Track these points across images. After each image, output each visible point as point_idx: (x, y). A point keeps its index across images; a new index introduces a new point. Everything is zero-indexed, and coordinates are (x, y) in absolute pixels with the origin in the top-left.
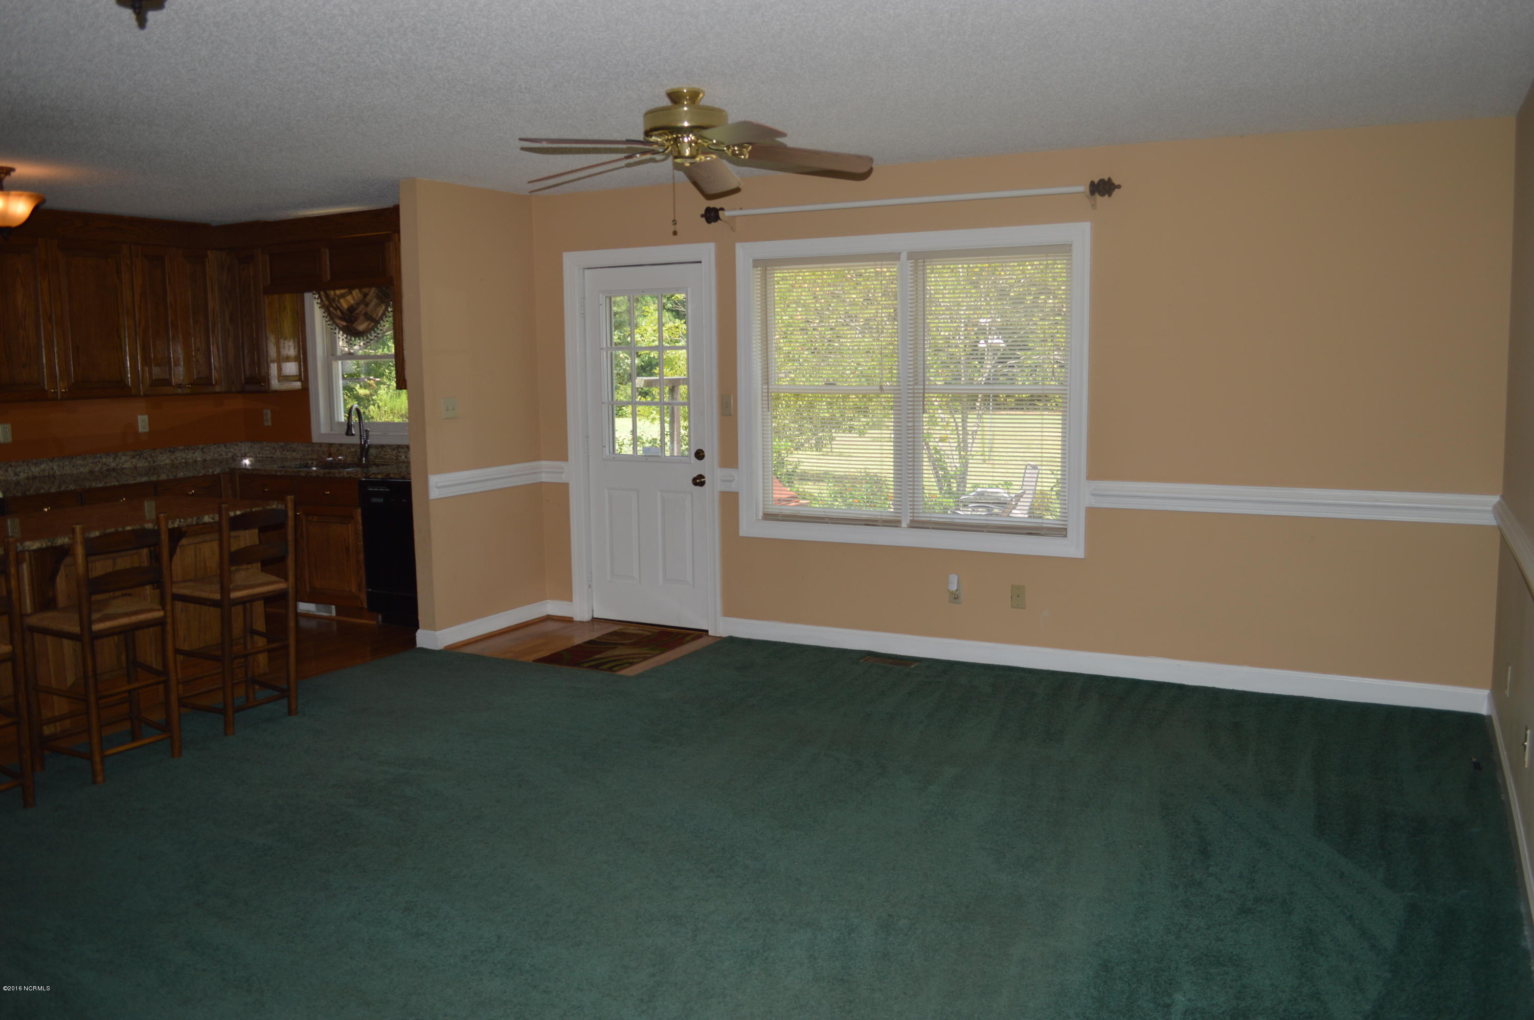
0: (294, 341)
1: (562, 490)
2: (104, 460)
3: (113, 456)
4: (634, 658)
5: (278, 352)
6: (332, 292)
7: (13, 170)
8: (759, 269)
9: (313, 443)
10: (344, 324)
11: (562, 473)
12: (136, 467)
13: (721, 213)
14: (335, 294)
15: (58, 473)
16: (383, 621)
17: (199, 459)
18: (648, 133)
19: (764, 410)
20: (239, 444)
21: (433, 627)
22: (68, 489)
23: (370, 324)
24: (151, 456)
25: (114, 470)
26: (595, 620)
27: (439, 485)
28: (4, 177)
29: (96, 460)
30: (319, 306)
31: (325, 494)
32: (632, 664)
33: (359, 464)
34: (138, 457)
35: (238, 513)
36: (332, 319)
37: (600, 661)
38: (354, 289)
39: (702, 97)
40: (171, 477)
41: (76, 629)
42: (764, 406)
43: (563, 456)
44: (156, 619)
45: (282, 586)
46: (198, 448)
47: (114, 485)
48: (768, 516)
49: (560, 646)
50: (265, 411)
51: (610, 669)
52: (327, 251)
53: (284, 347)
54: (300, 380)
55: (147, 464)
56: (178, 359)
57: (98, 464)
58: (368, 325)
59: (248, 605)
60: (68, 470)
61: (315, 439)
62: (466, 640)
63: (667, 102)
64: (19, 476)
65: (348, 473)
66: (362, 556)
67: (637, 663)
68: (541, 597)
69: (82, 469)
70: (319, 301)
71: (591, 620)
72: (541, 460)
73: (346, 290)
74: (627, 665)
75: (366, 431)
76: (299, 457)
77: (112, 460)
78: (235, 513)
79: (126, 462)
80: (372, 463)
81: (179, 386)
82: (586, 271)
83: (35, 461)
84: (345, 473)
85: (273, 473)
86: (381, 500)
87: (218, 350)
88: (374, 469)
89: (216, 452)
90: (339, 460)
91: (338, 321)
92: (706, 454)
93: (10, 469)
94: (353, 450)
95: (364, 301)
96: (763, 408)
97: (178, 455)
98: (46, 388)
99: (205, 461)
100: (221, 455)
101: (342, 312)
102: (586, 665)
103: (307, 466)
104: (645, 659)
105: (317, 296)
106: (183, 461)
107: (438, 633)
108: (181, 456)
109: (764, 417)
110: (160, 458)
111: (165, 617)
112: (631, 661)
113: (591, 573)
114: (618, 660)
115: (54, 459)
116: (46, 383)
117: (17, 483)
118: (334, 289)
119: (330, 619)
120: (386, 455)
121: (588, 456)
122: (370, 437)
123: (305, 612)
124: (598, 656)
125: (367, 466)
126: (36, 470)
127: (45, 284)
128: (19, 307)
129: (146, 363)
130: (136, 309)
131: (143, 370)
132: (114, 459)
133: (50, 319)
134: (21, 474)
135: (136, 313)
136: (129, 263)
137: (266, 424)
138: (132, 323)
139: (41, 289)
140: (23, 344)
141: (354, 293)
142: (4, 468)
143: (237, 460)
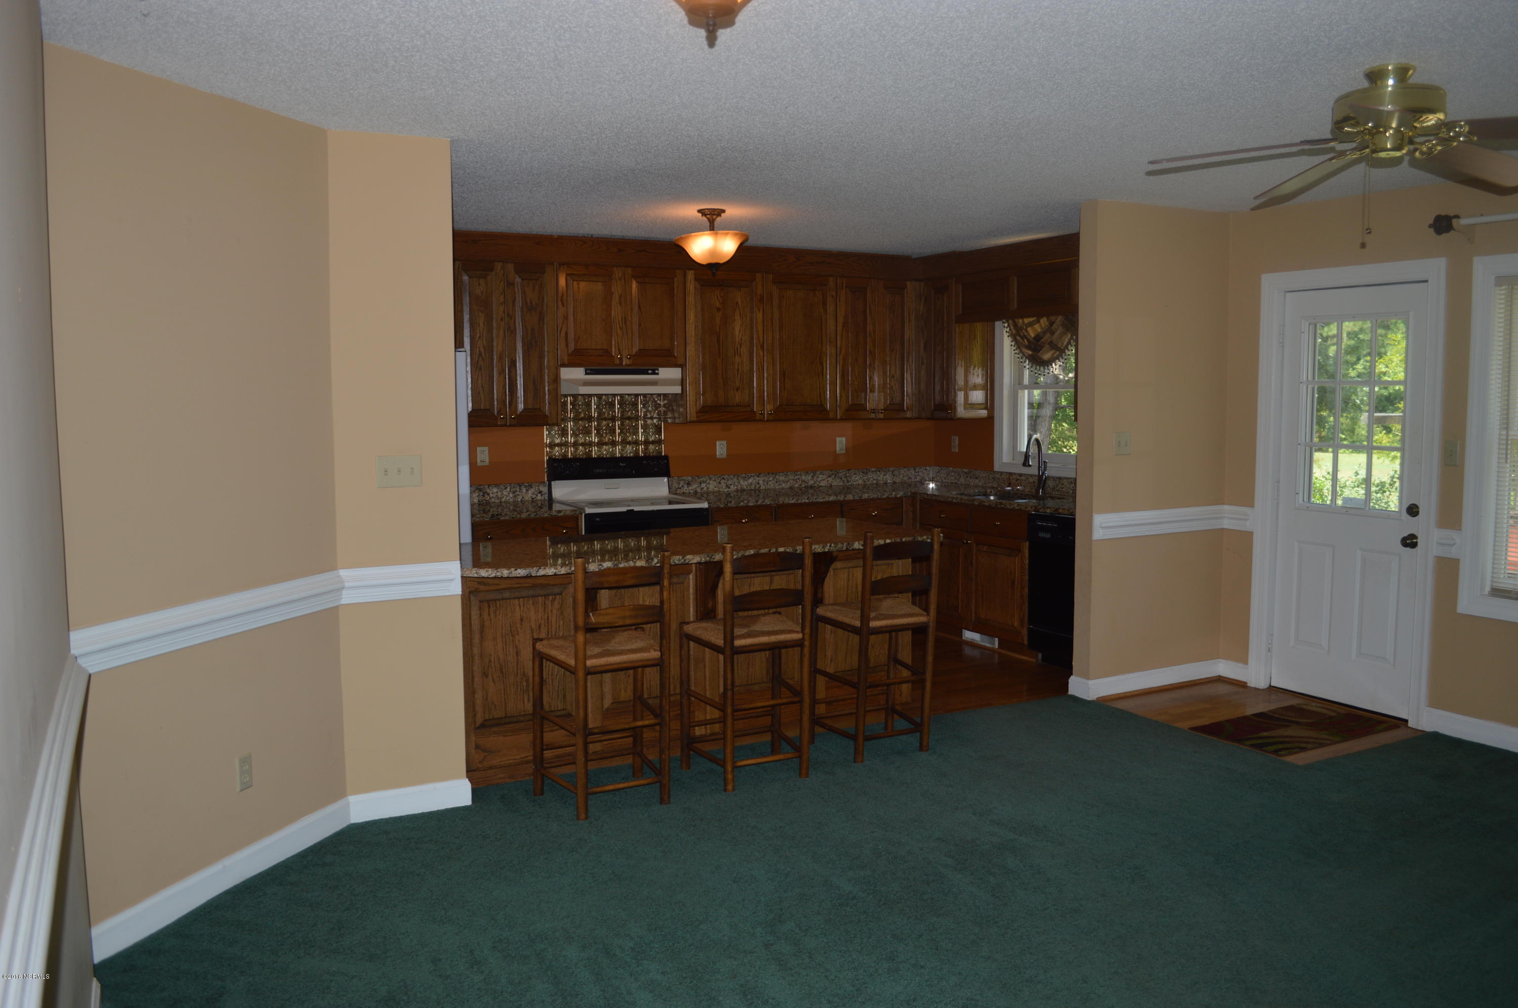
0: (983, 370)
1: (1245, 539)
2: (804, 478)
3: (812, 474)
4: (1307, 743)
5: (966, 381)
6: (1020, 321)
7: (724, 211)
8: (1504, 287)
9: (994, 472)
10: (1030, 353)
11: (1246, 520)
12: (831, 486)
13: (1454, 221)
14: (1023, 322)
15: (763, 487)
16: (1043, 659)
17: (889, 481)
18: (1339, 124)
19: (1501, 461)
20: (928, 468)
21: (1087, 676)
22: (764, 503)
23: (1055, 353)
24: (846, 477)
25: (811, 487)
26: (1272, 689)
27: (1104, 525)
28: (715, 219)
29: (797, 477)
30: (1008, 334)
31: (995, 524)
32: (1303, 749)
33: (1035, 496)
34: (833, 477)
35: (888, 541)
36: (1019, 347)
37: (1266, 741)
38: (1042, 317)
39: (1412, 74)
40: (857, 498)
41: (720, 642)
42: (1501, 456)
43: (1247, 499)
44: (794, 640)
45: (923, 619)
46: (889, 471)
47: (805, 503)
48: (1498, 592)
49: (1225, 714)
50: (953, 438)
51: (1276, 752)
52: (1016, 278)
53: (973, 374)
54: (986, 408)
55: (841, 484)
56: (873, 386)
57: (798, 481)
58: (1053, 355)
59: (894, 634)
60: (771, 485)
61: (997, 467)
62: (1122, 693)
63: (1366, 84)
64: (729, 488)
65: (1019, 504)
66: (1026, 591)
67: (1311, 749)
68: (1213, 655)
69: (783, 485)
70: (1008, 330)
71: (1268, 688)
72: (1223, 504)
73: (1034, 319)
74: (1298, 750)
75: (1045, 462)
76: (981, 484)
77: (810, 477)
78: (885, 541)
79: (823, 480)
80: (1048, 495)
81: (873, 411)
82: (1288, 295)
83: (744, 475)
84: (1016, 505)
85: (949, 500)
86: (1048, 536)
87: (912, 377)
88: (1050, 503)
89: (906, 475)
90: (1018, 489)
91: (1025, 350)
92: (1421, 510)
93: (723, 481)
94: (1031, 480)
95: (1050, 330)
96: (1499, 458)
97: (869, 477)
98: (755, 410)
99: (894, 483)
100: (910, 478)
101: (1028, 340)
102: (1249, 743)
103: (986, 495)
104: (1322, 745)
105: (1006, 325)
106: (875, 482)
107: (1091, 682)
108: (873, 477)
109: (1501, 470)
110: (853, 478)
111: (803, 639)
112: (1304, 745)
113: (1272, 635)
114: (1288, 742)
115: (760, 474)
116: (755, 406)
117: (728, 495)
118: (1022, 317)
119: (992, 650)
120: (1063, 488)
121: (1278, 503)
122: (1047, 468)
123: (970, 640)
124: (1265, 734)
125: (1042, 498)
126: (744, 484)
127: (760, 315)
128: (737, 336)
129: (844, 389)
130: (838, 337)
131: (841, 396)
132: (813, 477)
133: (762, 347)
134: (732, 486)
135: (838, 341)
136: (834, 294)
137: (953, 450)
138: (833, 351)
139: (756, 319)
140: (738, 370)
141: (1042, 321)
142: (718, 481)
143: (923, 484)
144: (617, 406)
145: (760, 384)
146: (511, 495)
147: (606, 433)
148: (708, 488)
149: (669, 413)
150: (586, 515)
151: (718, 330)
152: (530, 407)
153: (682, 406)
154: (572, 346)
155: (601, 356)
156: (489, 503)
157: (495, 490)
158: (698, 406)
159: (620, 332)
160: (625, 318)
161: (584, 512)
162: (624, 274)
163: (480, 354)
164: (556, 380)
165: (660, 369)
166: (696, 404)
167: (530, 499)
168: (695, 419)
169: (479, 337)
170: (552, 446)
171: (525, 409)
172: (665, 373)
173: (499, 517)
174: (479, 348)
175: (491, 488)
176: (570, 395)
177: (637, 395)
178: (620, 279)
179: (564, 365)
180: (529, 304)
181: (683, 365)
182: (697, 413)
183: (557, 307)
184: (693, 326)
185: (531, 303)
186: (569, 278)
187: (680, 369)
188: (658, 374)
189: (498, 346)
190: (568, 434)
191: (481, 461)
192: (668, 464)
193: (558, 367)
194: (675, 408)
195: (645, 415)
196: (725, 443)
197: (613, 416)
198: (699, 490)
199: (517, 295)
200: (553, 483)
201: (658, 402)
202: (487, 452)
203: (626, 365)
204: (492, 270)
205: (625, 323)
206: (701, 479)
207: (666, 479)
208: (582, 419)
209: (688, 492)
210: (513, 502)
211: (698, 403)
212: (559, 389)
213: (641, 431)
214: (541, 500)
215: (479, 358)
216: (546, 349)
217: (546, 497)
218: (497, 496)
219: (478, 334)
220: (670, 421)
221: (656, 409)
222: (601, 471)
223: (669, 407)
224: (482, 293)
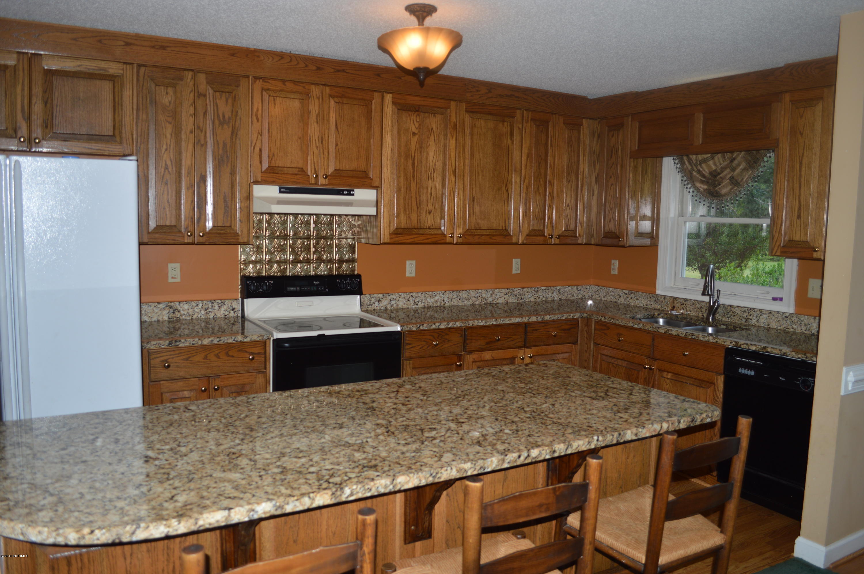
0: (650, 201)
2: (484, 295)
3: (491, 292)
5: (637, 211)
6: (694, 157)
7: (435, 9)
10: (705, 187)
12: (507, 303)
14: (697, 159)
15: (447, 304)
22: (455, 326)
24: (520, 294)
25: (490, 304)
28: (425, 17)
30: (677, 170)
31: (684, 354)
34: (509, 294)
38: (718, 154)
47: (492, 324)
50: (613, 261)
52: (702, 115)
53: (642, 207)
54: (651, 237)
55: (516, 301)
56: (551, 213)
57: (478, 296)
60: (455, 301)
64: (417, 305)
69: (466, 302)
70: (678, 165)
73: (709, 155)
77: (489, 295)
79: (501, 297)
81: (550, 236)
83: (431, 293)
84: (711, 338)
85: (618, 321)
87: (584, 207)
89: (569, 292)
91: (698, 185)
93: (411, 299)
95: (729, 166)
97: (540, 294)
98: (445, 233)
99: (560, 300)
100: (573, 296)
101: (703, 176)
105: (676, 161)
106: (544, 299)
110: (526, 296)
115: (445, 291)
116: (445, 229)
117: (416, 311)
120: (736, 318)
126: (431, 301)
127: (453, 142)
128: (431, 161)
129: (526, 215)
130: (523, 168)
131: (523, 221)
132: (492, 294)
133: (454, 172)
134: (420, 303)
135: (523, 171)
136: (520, 126)
137: (613, 272)
138: (518, 180)
139: (449, 146)
140: (431, 194)
141: (716, 158)
142: (407, 298)
143: (584, 301)
144: (312, 226)
145: (451, 209)
146: (203, 312)
147: (301, 251)
148: (397, 305)
149: (362, 233)
150: (274, 340)
151: (413, 155)
152: (220, 224)
153: (376, 227)
154: (265, 166)
155: (296, 174)
156: (180, 320)
157: (186, 307)
158: (392, 228)
159: (316, 151)
160: (322, 138)
161: (273, 336)
162: (322, 93)
163: (166, 168)
164: (249, 197)
165: (356, 190)
166: (390, 226)
167: (223, 316)
168: (388, 241)
169: (166, 150)
170: (246, 263)
171: (214, 226)
172: (360, 194)
173: (178, 343)
174: (165, 161)
175: (181, 305)
176: (266, 213)
177: (332, 215)
178: (318, 98)
179: (257, 182)
180: (221, 118)
181: (378, 187)
182: (391, 234)
183: (252, 122)
184: (390, 149)
185: (224, 116)
186: (264, 93)
187: (375, 191)
188: (353, 195)
189: (186, 161)
190: (262, 252)
191: (173, 278)
192: (360, 283)
193: (251, 184)
194: (369, 229)
195: (340, 235)
196: (414, 262)
197: (308, 235)
198: (389, 307)
199: (208, 107)
200: (245, 300)
201: (353, 222)
202: (178, 270)
203: (322, 185)
204: (181, 79)
205: (322, 143)
206: (391, 296)
207: (358, 297)
208: (277, 237)
209: (378, 308)
210: (205, 319)
211: (392, 225)
212: (251, 207)
213: (335, 249)
214: (234, 317)
215: (165, 171)
216: (239, 165)
217: (240, 314)
218: (188, 313)
219: (165, 147)
220: (363, 241)
221: (351, 228)
222: (295, 289)
223: (363, 228)
224: (170, 103)
